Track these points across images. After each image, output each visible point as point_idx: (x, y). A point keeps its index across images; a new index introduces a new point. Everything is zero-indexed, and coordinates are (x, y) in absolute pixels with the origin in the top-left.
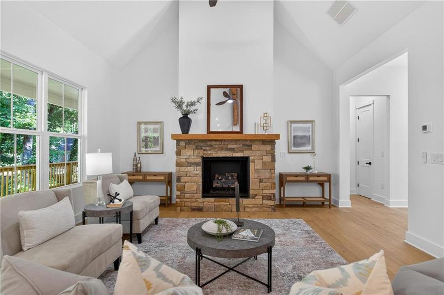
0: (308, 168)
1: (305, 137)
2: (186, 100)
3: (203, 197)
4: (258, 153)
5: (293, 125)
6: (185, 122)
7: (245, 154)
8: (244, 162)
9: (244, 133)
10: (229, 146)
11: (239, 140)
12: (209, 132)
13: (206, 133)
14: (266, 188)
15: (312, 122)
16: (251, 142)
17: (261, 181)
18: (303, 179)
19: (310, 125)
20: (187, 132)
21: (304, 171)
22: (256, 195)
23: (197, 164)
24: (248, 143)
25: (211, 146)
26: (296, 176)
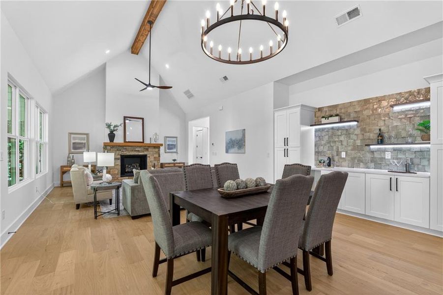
0: (174, 160)
1: (173, 145)
2: (113, 124)
3: (121, 177)
4: (151, 153)
5: (167, 139)
6: (112, 136)
7: (145, 153)
8: (144, 157)
9: (145, 142)
10: (136, 149)
11: (142, 146)
12: (125, 141)
13: (123, 142)
15: (176, 137)
18: (172, 165)
19: (175, 139)
20: (113, 141)
21: (173, 162)
23: (118, 159)
24: (147, 148)
25: (126, 149)
26: (169, 164)
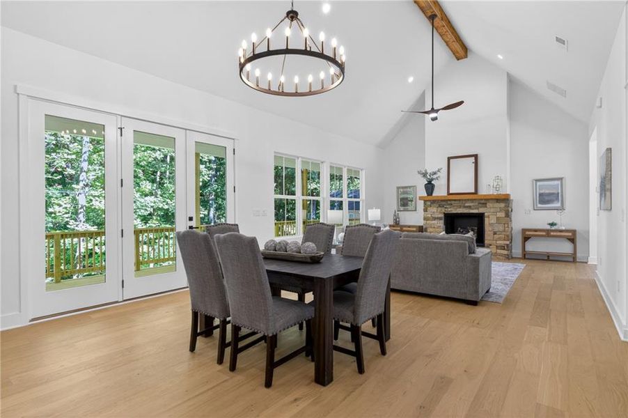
0: (552, 224)
1: (553, 194)
2: (429, 171)
4: (492, 210)
5: (538, 183)
6: (430, 187)
7: (481, 210)
8: (480, 217)
9: (479, 193)
10: (466, 205)
11: (475, 199)
12: (449, 194)
13: (446, 195)
14: (500, 239)
15: (561, 179)
16: (485, 201)
17: (495, 233)
18: (544, 233)
19: (559, 182)
20: (431, 195)
21: (548, 227)
22: (491, 245)
23: (440, 219)
24: (483, 202)
25: (451, 204)
26: (536, 231)
